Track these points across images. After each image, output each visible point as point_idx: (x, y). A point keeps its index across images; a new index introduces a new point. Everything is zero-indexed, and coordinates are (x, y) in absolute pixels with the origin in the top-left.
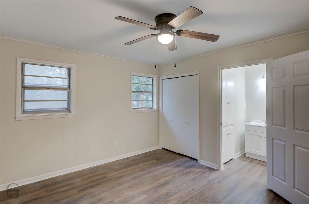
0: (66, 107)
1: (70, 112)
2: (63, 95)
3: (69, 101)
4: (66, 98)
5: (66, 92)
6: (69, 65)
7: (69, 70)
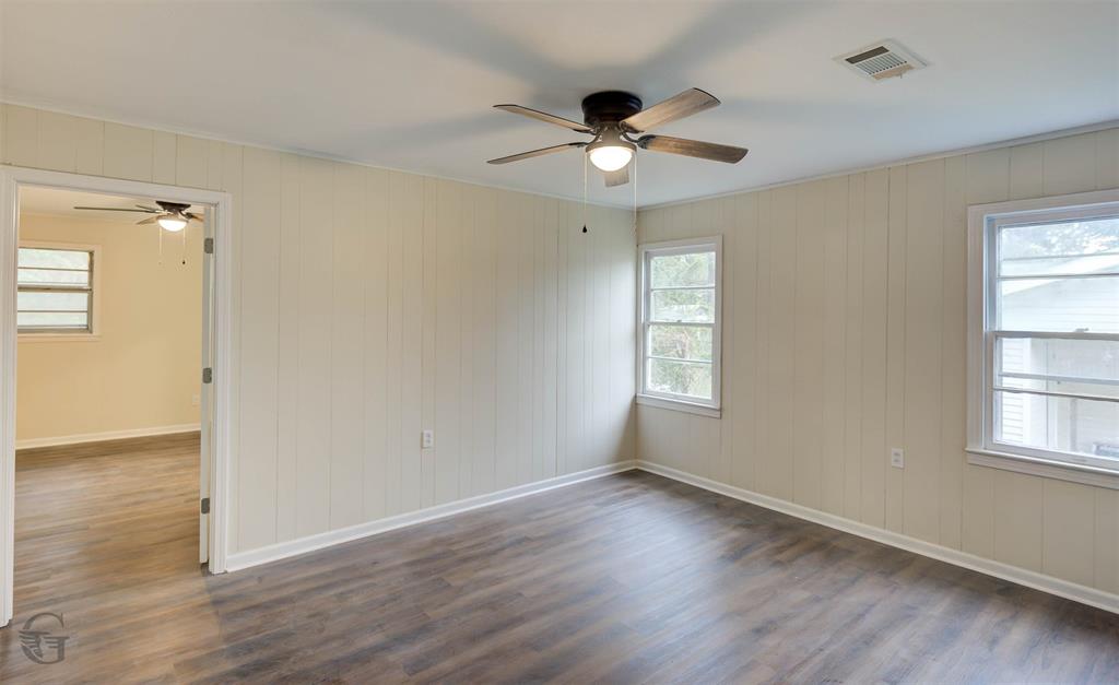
0: (85, 323)
1: (91, 332)
2: (81, 300)
3: (90, 312)
4: (84, 307)
5: (85, 296)
6: (91, 248)
7: (91, 254)
